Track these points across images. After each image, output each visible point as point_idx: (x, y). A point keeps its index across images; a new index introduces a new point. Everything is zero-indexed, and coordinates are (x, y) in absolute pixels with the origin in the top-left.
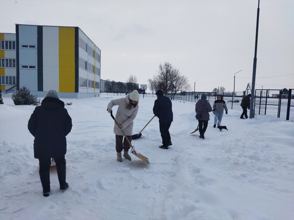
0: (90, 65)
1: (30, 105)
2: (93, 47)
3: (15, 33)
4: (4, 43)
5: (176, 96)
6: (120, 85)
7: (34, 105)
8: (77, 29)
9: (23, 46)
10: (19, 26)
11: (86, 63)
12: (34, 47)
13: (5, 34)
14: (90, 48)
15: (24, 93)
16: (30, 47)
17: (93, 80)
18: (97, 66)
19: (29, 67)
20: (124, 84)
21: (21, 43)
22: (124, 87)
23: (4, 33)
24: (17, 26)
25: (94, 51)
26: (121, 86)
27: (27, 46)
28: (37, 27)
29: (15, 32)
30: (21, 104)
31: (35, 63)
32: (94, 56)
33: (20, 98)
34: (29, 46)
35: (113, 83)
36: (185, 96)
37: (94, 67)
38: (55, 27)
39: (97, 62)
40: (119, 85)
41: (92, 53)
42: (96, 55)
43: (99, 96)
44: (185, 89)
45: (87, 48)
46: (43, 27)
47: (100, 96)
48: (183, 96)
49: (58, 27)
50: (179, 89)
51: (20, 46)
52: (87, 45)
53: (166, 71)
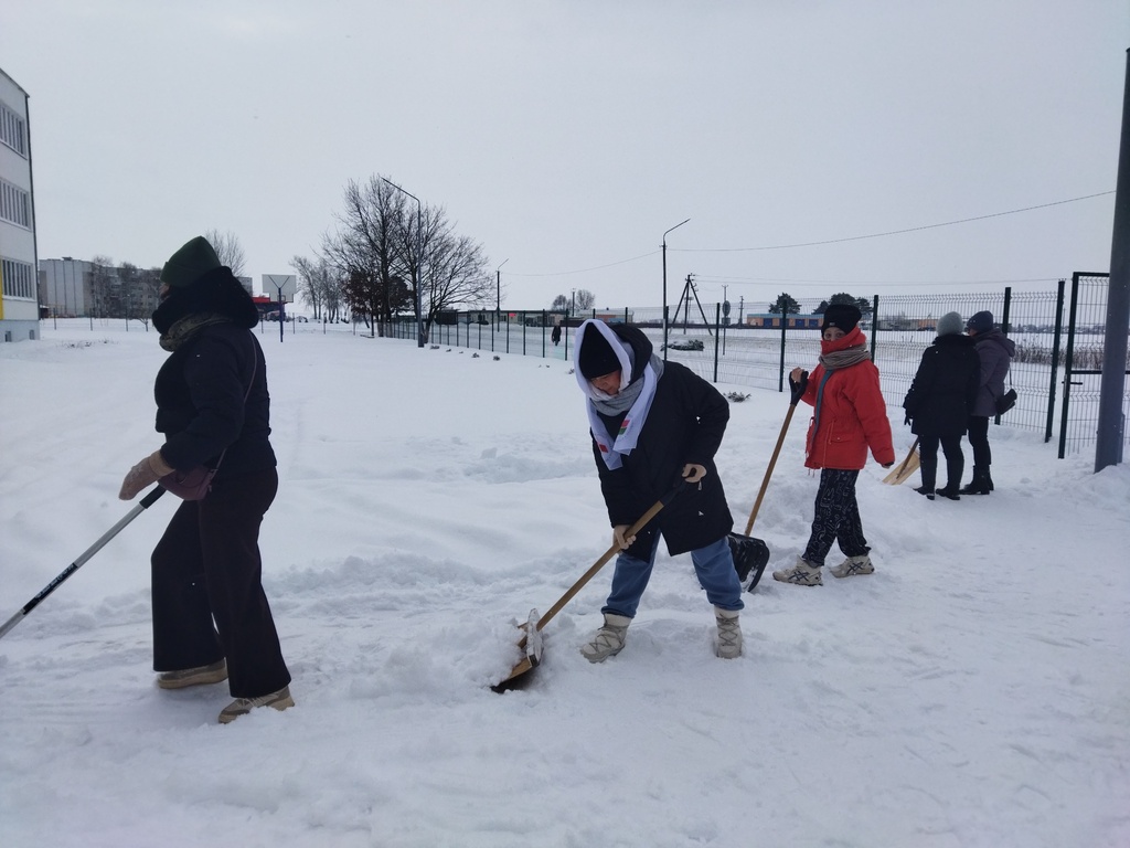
48: (444, 329)
53: (379, 218)
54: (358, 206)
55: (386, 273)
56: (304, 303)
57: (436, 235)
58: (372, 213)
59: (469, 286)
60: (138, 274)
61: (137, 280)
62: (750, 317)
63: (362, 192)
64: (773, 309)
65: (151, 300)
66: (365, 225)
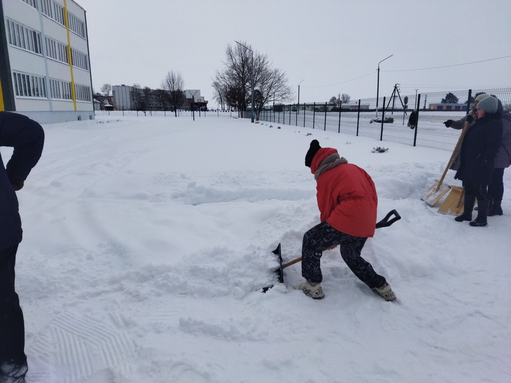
0: (52, 41)
5: (262, 114)
11: (37, 35)
17: (68, 80)
25: (63, 10)
26: (162, 97)
32: (64, 22)
35: (147, 90)
36: (281, 114)
37: (66, 48)
40: (159, 95)
41: (55, 12)
42: (73, 21)
43: (91, 118)
44: (281, 98)
48: (277, 114)
50: (269, 99)
53: (241, 62)
54: (231, 56)
56: (217, 103)
58: (238, 60)
60: (151, 91)
61: (151, 94)
62: (430, 105)
63: (233, 50)
64: (444, 101)
65: (156, 103)
66: (234, 66)
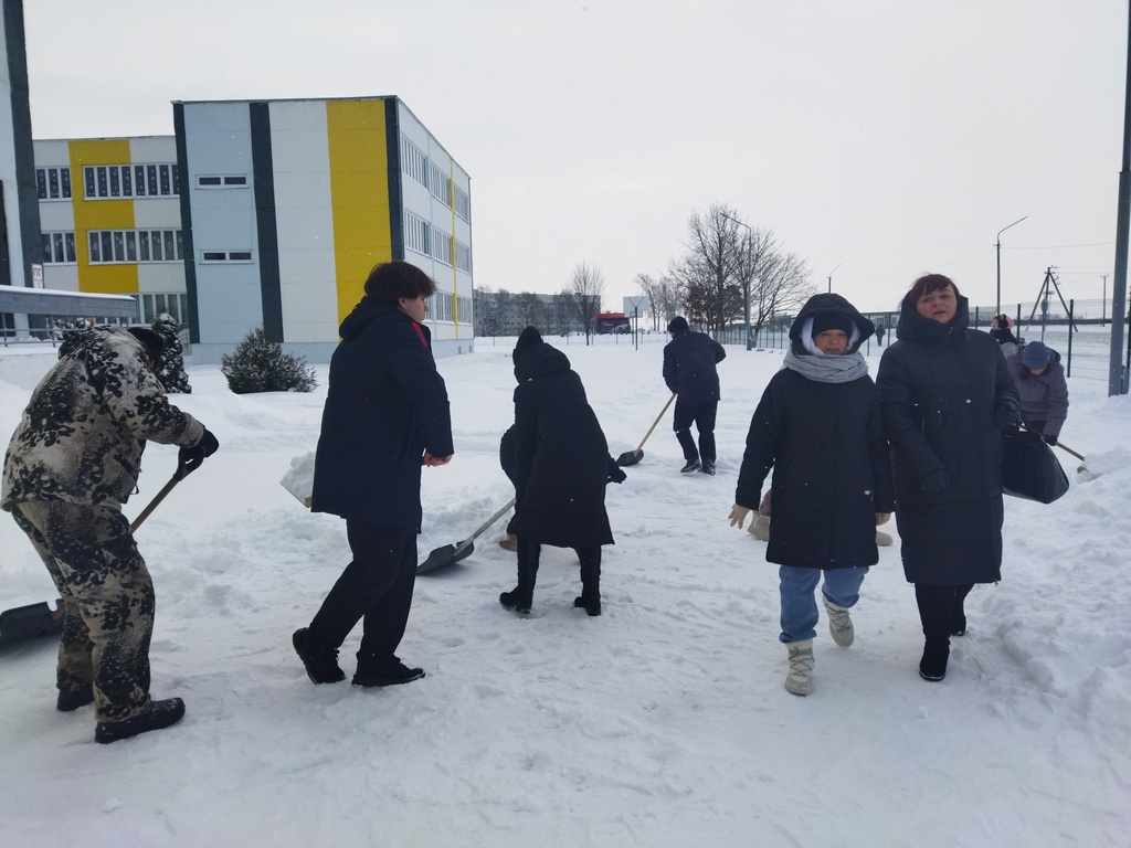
0: (438, 234)
1: (286, 390)
2: (445, 168)
3: (174, 134)
4: (129, 175)
6: (529, 306)
7: (298, 391)
8: (391, 104)
9: (204, 181)
10: (187, 110)
11: (426, 227)
12: (242, 181)
13: (131, 143)
14: (436, 172)
15: (263, 352)
16: (229, 181)
17: (451, 291)
18: (461, 238)
19: (227, 256)
20: (545, 300)
21: (195, 171)
22: (545, 310)
23: (128, 138)
24: (179, 109)
25: (449, 183)
26: (531, 308)
27: (216, 181)
28: (247, 106)
29: (172, 132)
30: (256, 391)
31: (250, 241)
32: (450, 203)
33: (250, 368)
34: (222, 181)
35: (502, 297)
37: (451, 241)
38: (313, 103)
39: (459, 222)
40: (525, 304)
41: (442, 189)
42: (457, 198)
43: (471, 350)
45: (426, 172)
46: (271, 106)
47: (476, 349)
49: (324, 104)
51: (193, 182)
52: (425, 161)
53: (717, 240)
54: (698, 231)
55: (721, 288)
57: (765, 254)
58: (711, 238)
59: (794, 296)
60: (511, 298)
61: (509, 303)
63: (703, 220)
66: (704, 247)
